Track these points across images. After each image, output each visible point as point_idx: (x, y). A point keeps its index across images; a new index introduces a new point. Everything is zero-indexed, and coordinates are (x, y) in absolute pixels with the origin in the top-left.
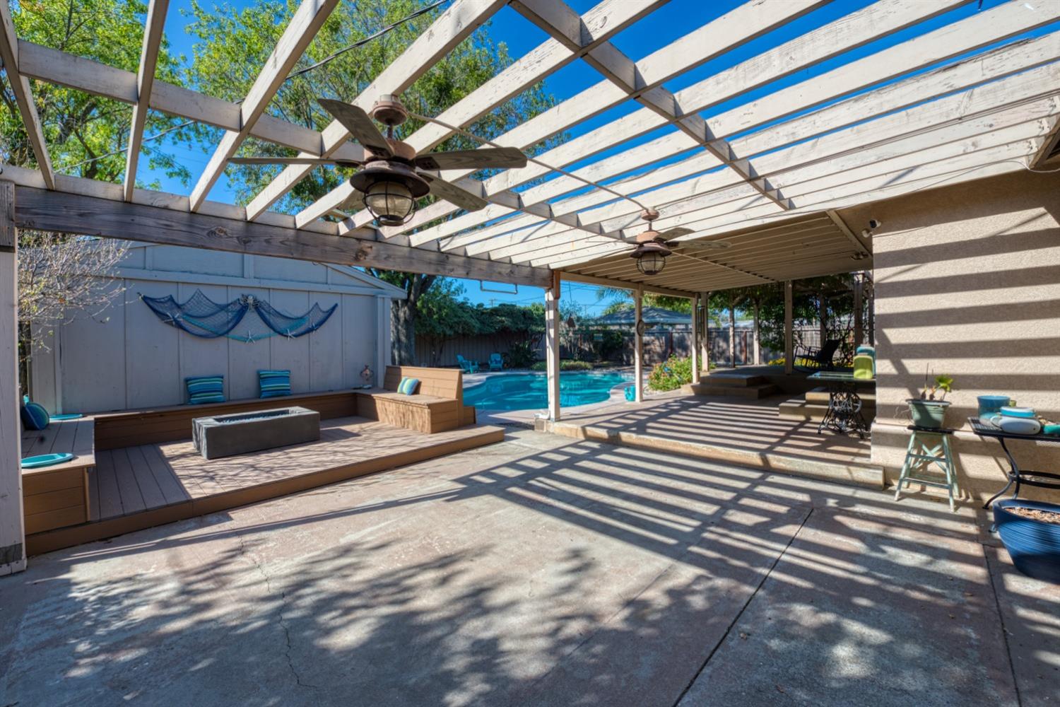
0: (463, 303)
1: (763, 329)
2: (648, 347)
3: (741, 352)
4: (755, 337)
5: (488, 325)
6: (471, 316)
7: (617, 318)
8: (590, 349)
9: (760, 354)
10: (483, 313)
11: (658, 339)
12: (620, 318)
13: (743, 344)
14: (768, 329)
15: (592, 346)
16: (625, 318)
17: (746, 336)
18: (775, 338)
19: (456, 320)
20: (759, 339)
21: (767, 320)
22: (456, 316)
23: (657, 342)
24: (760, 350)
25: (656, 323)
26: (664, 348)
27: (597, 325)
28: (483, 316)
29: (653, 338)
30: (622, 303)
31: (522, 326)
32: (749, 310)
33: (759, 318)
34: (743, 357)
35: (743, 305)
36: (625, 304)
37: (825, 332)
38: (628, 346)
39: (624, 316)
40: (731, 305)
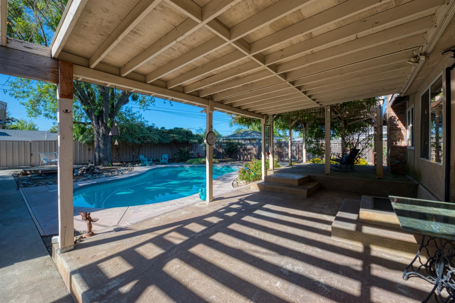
0: (151, 127)
1: (308, 142)
2: (250, 151)
3: (296, 154)
4: (304, 146)
5: (166, 139)
6: (155, 133)
7: (236, 136)
8: (223, 151)
9: (306, 156)
10: (163, 132)
11: (255, 147)
12: (238, 136)
13: (297, 150)
14: (311, 142)
15: (224, 151)
16: (240, 136)
17: (299, 146)
18: (315, 147)
19: (142, 135)
20: (306, 148)
21: (311, 137)
22: (142, 133)
23: (254, 149)
24: (306, 154)
25: (255, 139)
26: (257, 152)
27: (226, 140)
28: (164, 134)
29: (252, 146)
30: (242, 129)
31: (186, 139)
32: (300, 131)
33: (306, 136)
34: (297, 157)
35: (296, 127)
36: (243, 130)
37: (344, 144)
38: (240, 150)
39: (240, 135)
40: (289, 126)
